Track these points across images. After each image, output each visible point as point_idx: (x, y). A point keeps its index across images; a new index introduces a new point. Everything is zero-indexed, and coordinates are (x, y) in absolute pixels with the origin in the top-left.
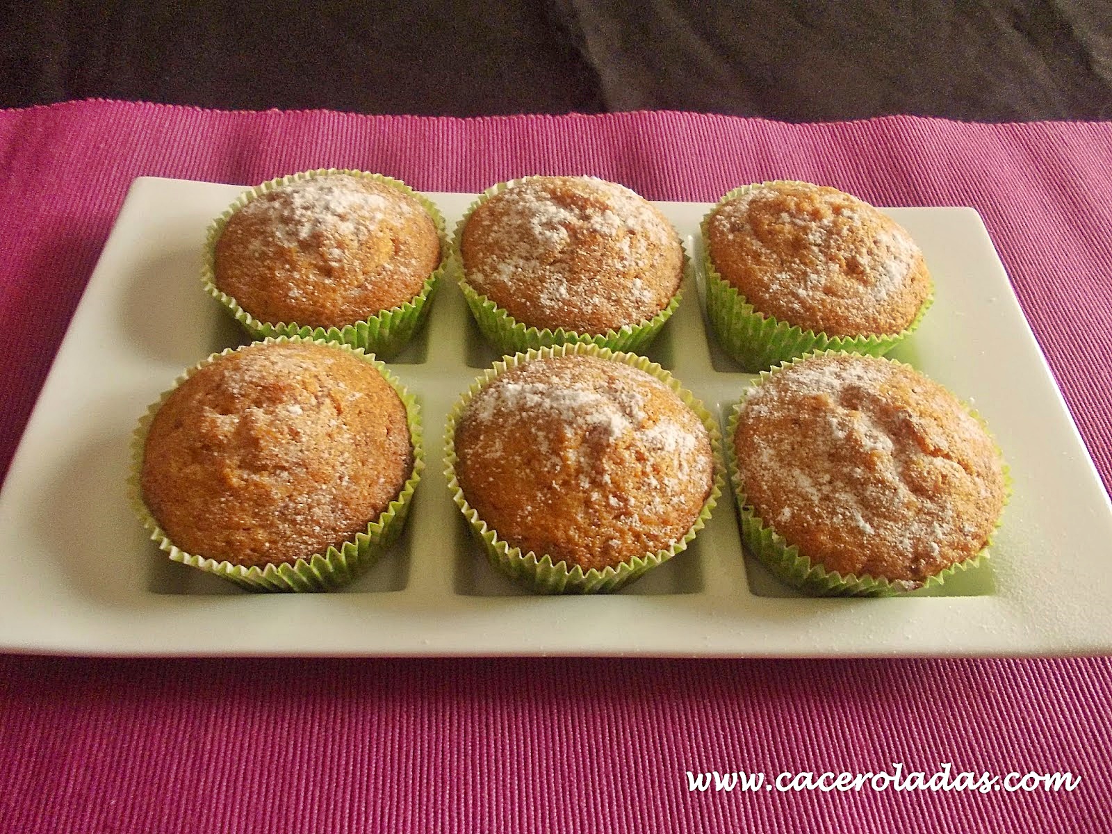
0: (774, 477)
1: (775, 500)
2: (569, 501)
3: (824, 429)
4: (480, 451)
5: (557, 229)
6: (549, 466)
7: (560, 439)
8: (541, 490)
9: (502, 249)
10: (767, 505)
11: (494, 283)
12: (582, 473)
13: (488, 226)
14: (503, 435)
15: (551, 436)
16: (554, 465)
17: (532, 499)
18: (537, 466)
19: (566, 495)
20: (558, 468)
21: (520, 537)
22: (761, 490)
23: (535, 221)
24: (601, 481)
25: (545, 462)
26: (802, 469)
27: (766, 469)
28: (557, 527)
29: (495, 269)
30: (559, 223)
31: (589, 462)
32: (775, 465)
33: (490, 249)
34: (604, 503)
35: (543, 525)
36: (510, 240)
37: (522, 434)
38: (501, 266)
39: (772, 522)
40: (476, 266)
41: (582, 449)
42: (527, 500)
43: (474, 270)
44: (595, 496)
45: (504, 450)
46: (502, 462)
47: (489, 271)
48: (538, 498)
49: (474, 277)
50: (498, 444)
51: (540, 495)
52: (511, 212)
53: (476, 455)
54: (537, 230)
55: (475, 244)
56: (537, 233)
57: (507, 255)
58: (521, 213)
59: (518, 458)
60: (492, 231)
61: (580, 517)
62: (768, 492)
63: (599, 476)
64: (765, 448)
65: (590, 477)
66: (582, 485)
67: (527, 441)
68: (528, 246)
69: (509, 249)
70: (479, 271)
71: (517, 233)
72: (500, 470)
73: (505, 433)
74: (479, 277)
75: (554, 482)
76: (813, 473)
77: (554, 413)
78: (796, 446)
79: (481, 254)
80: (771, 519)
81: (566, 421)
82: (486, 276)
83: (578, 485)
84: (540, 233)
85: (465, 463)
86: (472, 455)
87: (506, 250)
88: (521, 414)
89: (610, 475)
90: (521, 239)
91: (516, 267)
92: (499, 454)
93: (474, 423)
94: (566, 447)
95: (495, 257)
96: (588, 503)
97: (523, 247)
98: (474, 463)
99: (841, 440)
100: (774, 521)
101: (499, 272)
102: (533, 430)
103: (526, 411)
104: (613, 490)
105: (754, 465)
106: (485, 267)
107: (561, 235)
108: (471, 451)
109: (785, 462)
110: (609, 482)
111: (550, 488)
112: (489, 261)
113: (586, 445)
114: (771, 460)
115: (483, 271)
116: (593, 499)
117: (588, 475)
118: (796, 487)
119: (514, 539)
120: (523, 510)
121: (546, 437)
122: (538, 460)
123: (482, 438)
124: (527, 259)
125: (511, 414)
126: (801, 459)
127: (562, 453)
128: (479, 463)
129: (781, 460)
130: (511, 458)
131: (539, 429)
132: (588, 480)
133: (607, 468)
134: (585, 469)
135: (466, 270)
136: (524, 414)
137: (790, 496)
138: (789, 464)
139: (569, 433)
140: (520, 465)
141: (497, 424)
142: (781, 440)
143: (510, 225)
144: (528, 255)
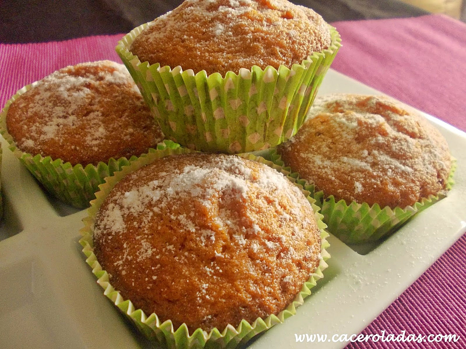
0: (333, 169)
1: (344, 183)
2: (237, 262)
3: (341, 127)
4: (129, 258)
5: (82, 90)
6: (204, 241)
7: (202, 213)
8: (208, 264)
9: (42, 117)
10: (341, 189)
11: (44, 143)
12: (235, 233)
13: (24, 107)
14: (145, 234)
15: (192, 214)
16: (208, 238)
17: (202, 275)
18: (193, 245)
19: (232, 258)
20: (213, 238)
21: (210, 317)
22: (331, 182)
23: (62, 89)
24: (254, 233)
25: (198, 238)
26: (346, 156)
27: (324, 167)
28: (238, 291)
29: (40, 133)
30: (82, 86)
31: (235, 221)
32: (327, 163)
33: (31, 120)
34: (265, 250)
35: (225, 295)
36: (46, 108)
37: (162, 226)
38: (45, 129)
39: (352, 197)
40: (24, 136)
41: (223, 215)
42: (199, 280)
43: (23, 139)
44: (256, 247)
45: (153, 246)
46: (158, 257)
47: (36, 136)
48: (209, 273)
49: (25, 144)
50: (145, 244)
51: (208, 269)
52: (40, 92)
53: (128, 263)
54: (65, 95)
55: (18, 121)
56: (66, 96)
57: (47, 119)
58: (49, 89)
59: (171, 247)
60: (29, 108)
61: (253, 272)
62: (337, 181)
63: (249, 229)
64: (314, 157)
65: (243, 233)
66: (240, 243)
67: (171, 228)
68: (63, 108)
69: (47, 115)
70: (27, 138)
71: (50, 102)
72: (159, 266)
73: (146, 232)
74: (30, 143)
75: (216, 252)
76: (355, 155)
77: (183, 195)
78: (331, 146)
79: (26, 127)
80: (350, 195)
81: (198, 197)
82: (35, 140)
83: (237, 244)
84: (69, 96)
85: (120, 275)
86: (123, 265)
87: (45, 117)
88: (152, 210)
89: (257, 224)
90: (55, 105)
91: (58, 125)
92: (150, 252)
93: (110, 237)
94: (211, 218)
95: (38, 124)
96: (252, 256)
97: (59, 110)
98: (130, 270)
99: (357, 127)
100: (353, 196)
101: (45, 133)
102: (173, 217)
103: (156, 205)
104: (266, 235)
105: (315, 169)
106: (32, 134)
107: (86, 92)
108: (121, 262)
109: (333, 158)
110: (260, 230)
111: (214, 259)
112: (34, 128)
113: (224, 209)
114: (322, 161)
115: (32, 138)
116: (255, 251)
117: (240, 232)
118: (351, 168)
119: (204, 322)
120: (200, 291)
121: (188, 217)
122: (192, 240)
123: (125, 246)
124: (65, 117)
125: (141, 214)
126: (341, 151)
127: (210, 224)
128: (134, 268)
129: (329, 158)
130: (164, 250)
131: (178, 213)
132: (242, 237)
133: (253, 219)
134: (235, 229)
135: (17, 143)
136: (156, 209)
137: (352, 174)
138: (336, 157)
139: (207, 204)
140: (175, 251)
141: (134, 228)
142: (319, 148)
143: (42, 100)
144: (65, 114)
